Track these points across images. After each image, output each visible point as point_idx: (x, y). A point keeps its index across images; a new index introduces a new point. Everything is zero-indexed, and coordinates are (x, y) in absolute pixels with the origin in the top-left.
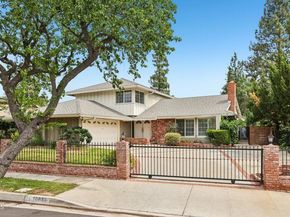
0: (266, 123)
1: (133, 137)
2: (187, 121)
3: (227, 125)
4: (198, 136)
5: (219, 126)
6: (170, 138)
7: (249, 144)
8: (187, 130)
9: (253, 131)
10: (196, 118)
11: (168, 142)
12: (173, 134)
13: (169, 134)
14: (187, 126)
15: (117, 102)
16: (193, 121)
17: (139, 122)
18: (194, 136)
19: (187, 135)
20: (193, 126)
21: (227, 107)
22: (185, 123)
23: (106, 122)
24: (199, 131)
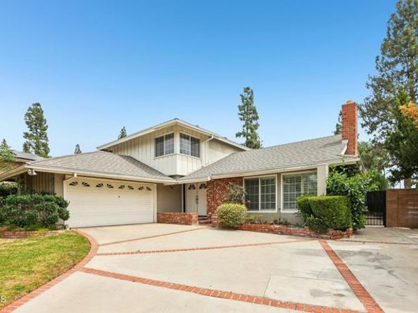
1: (184, 211)
2: (263, 182)
3: (343, 185)
4: (282, 211)
5: (325, 187)
6: (226, 213)
7: (385, 224)
8: (262, 200)
9: (395, 198)
10: (279, 174)
11: (222, 223)
12: (232, 206)
13: (223, 207)
14: (262, 192)
15: (156, 155)
16: (273, 180)
17: (192, 186)
18: (276, 211)
19: (263, 208)
20: (273, 190)
21: (342, 149)
22: (260, 185)
23: (127, 185)
24: (285, 199)
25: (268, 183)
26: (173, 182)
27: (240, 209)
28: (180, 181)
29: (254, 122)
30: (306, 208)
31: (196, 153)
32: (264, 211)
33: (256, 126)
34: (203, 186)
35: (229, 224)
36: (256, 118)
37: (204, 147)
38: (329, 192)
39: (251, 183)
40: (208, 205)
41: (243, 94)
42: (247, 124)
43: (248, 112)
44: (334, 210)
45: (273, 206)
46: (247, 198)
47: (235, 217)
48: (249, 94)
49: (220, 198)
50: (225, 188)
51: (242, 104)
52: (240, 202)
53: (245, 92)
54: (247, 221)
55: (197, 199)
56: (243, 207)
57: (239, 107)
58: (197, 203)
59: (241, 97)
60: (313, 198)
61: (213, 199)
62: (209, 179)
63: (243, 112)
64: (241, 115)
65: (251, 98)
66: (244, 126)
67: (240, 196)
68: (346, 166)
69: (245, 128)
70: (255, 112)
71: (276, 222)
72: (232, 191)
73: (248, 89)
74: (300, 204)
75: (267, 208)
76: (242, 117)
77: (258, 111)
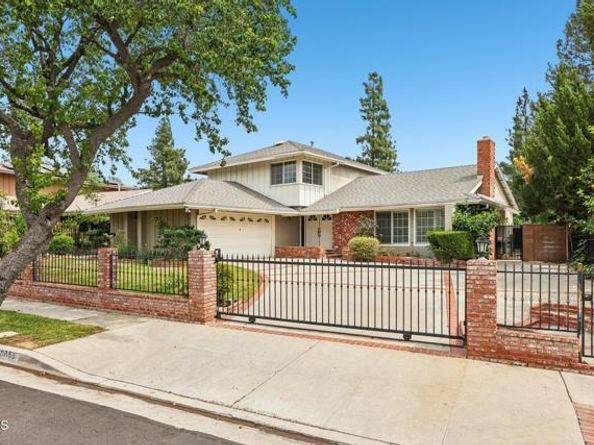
0: (552, 218)
1: (303, 245)
2: (395, 215)
3: (466, 222)
4: (415, 244)
5: (451, 223)
6: (358, 246)
7: (522, 259)
8: (395, 233)
9: (531, 233)
10: (412, 209)
11: (354, 255)
12: (364, 239)
13: (355, 240)
14: (395, 225)
15: (272, 183)
16: (406, 215)
17: (313, 218)
18: (408, 245)
19: (395, 241)
20: (406, 224)
21: (473, 187)
22: (392, 219)
23: (247, 218)
24: (418, 234)
25: (402, 216)
26: (294, 213)
27: (373, 242)
28: (303, 213)
29: (384, 122)
30: (434, 241)
31: (318, 181)
32: (396, 245)
33: (386, 128)
34: (326, 217)
35: (362, 258)
36: (388, 117)
37: (327, 174)
38: (454, 227)
39: (383, 216)
40: (334, 239)
41: (367, 82)
42: (373, 126)
43: (375, 108)
44: (457, 243)
45: (406, 240)
46: (378, 231)
47: (369, 250)
48: (375, 81)
49: (349, 231)
50: (353, 220)
51: (366, 96)
52: (371, 235)
53: (370, 79)
54: (380, 254)
55: (319, 232)
56: (376, 240)
57: (361, 100)
58: (319, 236)
59: (364, 87)
60: (440, 233)
61: (340, 232)
62: (338, 212)
63: (367, 108)
64: (365, 111)
65: (379, 89)
66: (369, 128)
67: (371, 229)
68: (470, 206)
69: (370, 131)
70: (384, 108)
71: (408, 255)
72: (364, 225)
73: (375, 75)
74: (429, 238)
75: (400, 241)
76: (365, 115)
77: (388, 106)
